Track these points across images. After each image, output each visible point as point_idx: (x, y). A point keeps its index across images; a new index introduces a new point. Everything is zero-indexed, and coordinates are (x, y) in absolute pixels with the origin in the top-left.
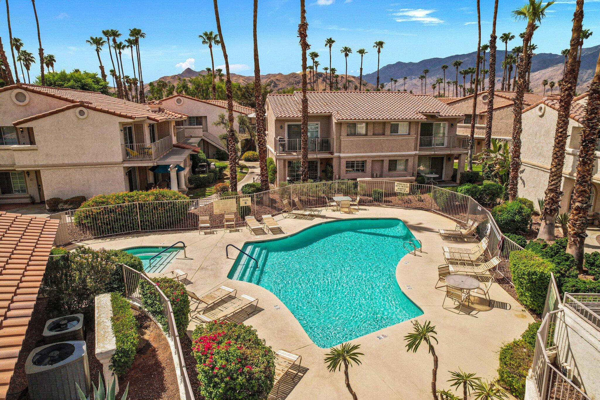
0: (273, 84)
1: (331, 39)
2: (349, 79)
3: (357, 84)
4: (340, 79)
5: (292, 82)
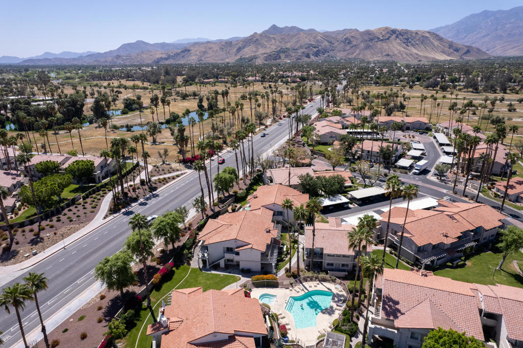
0: (347, 41)
2: (424, 34)
3: (431, 39)
4: (414, 35)
5: (366, 38)
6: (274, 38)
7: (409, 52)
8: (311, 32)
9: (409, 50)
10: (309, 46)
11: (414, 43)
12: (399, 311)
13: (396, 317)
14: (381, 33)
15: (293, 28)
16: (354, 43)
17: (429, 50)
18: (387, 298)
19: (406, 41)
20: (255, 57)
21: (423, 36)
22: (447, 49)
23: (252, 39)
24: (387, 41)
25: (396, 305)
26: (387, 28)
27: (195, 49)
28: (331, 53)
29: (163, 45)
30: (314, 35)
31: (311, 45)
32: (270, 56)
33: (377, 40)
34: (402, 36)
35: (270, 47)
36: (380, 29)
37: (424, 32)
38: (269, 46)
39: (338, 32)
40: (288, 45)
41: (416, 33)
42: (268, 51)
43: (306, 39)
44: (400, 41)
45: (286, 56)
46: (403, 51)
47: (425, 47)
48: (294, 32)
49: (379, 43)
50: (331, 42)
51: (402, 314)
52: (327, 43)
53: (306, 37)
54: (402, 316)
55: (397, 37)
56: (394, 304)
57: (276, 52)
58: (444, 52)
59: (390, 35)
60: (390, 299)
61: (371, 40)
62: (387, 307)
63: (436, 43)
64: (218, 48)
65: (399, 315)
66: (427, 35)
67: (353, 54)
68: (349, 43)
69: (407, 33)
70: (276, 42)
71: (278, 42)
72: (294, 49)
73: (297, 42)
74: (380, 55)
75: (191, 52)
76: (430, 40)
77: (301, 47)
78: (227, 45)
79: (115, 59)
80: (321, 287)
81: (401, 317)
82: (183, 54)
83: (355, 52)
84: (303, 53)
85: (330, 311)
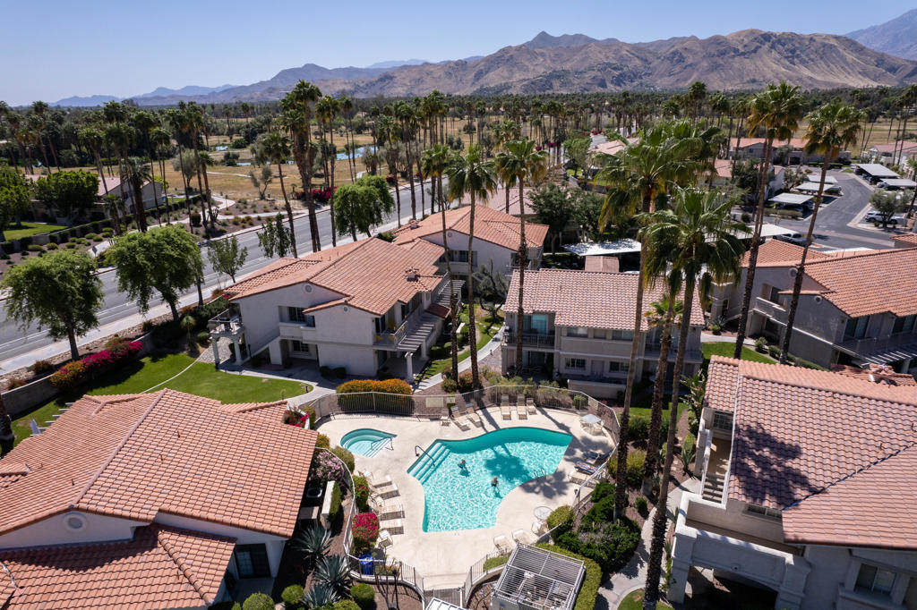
2: (826, 42)
3: (841, 50)
4: (807, 43)
5: (713, 51)
6: (543, 55)
7: (795, 74)
8: (610, 44)
9: (794, 71)
10: (606, 67)
11: (807, 59)
12: (802, 481)
13: (789, 502)
14: (743, 40)
15: (578, 37)
16: (690, 60)
17: (835, 69)
18: (751, 433)
19: (790, 54)
20: (506, 86)
21: (824, 45)
22: (871, 68)
23: (503, 56)
24: (753, 54)
25: (787, 457)
26: (752, 32)
27: (403, 75)
28: (645, 80)
29: (350, 71)
30: (614, 48)
31: (609, 65)
32: (533, 83)
33: (733, 54)
34: (783, 45)
35: (534, 70)
36: (739, 34)
37: (827, 37)
38: (532, 68)
39: (661, 43)
40: (567, 66)
41: (812, 39)
42: (531, 76)
43: (599, 55)
44: (778, 56)
45: (563, 85)
46: (783, 73)
47: (829, 66)
48: (579, 43)
49: (737, 59)
50: (646, 61)
51: (814, 492)
52: (638, 62)
53: (600, 52)
54: (815, 498)
55: (773, 47)
56: (779, 455)
57: (545, 76)
58: (865, 74)
59: (758, 44)
60: (763, 439)
61: (722, 54)
62: (751, 463)
63: (850, 57)
64: (441, 73)
65: (800, 492)
66: (833, 42)
67: (686, 80)
68: (679, 61)
69: (793, 40)
70: (545, 60)
71: (549, 61)
72: (576, 73)
73: (583, 60)
74: (738, 81)
75: (395, 80)
76: (839, 51)
77: (591, 69)
78: (457, 68)
79: (266, 95)
80: (538, 420)
81: (809, 504)
82: (380, 84)
83: (690, 77)
84: (594, 78)
85: (552, 486)
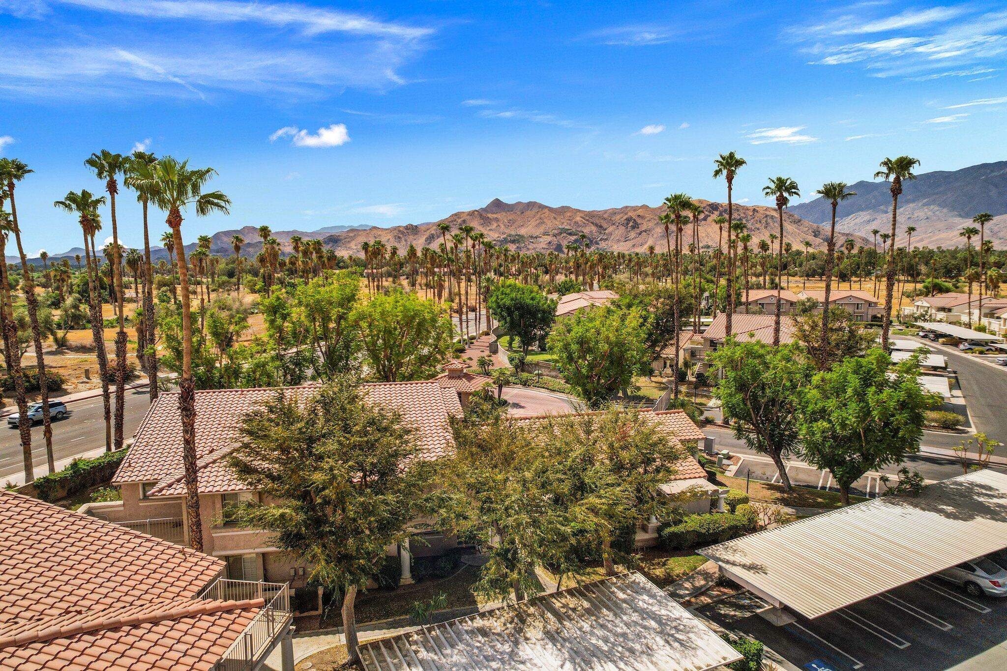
0: (631, 224)
1: (732, 155)
4: (751, 213)
6: (496, 220)
8: (564, 211)
10: (560, 232)
15: (531, 204)
16: (644, 226)
22: (810, 238)
28: (602, 245)
30: (568, 214)
31: (564, 230)
38: (486, 233)
39: (615, 211)
40: (522, 231)
41: (755, 210)
48: (533, 210)
50: (601, 227)
52: (593, 228)
53: (554, 218)
57: (498, 241)
59: (707, 213)
64: (390, 237)
66: (772, 214)
68: (633, 228)
69: (738, 211)
70: (499, 225)
71: (503, 226)
72: (531, 237)
73: (538, 225)
77: (546, 234)
78: (407, 232)
83: (646, 242)
84: (550, 242)
